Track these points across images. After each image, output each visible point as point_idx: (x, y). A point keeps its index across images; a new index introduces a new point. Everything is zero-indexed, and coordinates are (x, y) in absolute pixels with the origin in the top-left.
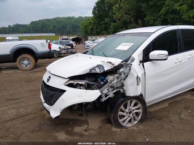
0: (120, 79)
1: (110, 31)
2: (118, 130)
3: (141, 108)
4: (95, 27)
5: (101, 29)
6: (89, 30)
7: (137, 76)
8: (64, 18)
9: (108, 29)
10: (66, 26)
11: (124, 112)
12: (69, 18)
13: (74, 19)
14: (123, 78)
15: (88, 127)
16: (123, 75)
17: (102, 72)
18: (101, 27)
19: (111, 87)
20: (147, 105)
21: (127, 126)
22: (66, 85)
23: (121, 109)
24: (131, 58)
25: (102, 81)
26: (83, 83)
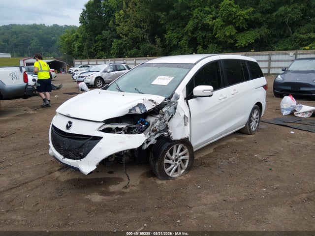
0: (163, 121)
1: (112, 52)
2: (164, 182)
3: (188, 153)
4: (86, 44)
5: (96, 47)
6: (76, 49)
7: (185, 115)
8: (24, 26)
9: (109, 48)
10: (30, 41)
11: (170, 160)
12: (35, 27)
13: (43, 28)
14: (167, 119)
15: (129, 183)
16: (167, 115)
17: (143, 112)
18: (97, 44)
19: (153, 131)
20: (194, 150)
21: (174, 176)
22: (100, 131)
23: (167, 157)
24: (174, 95)
25: (143, 123)
26: (124, 126)
